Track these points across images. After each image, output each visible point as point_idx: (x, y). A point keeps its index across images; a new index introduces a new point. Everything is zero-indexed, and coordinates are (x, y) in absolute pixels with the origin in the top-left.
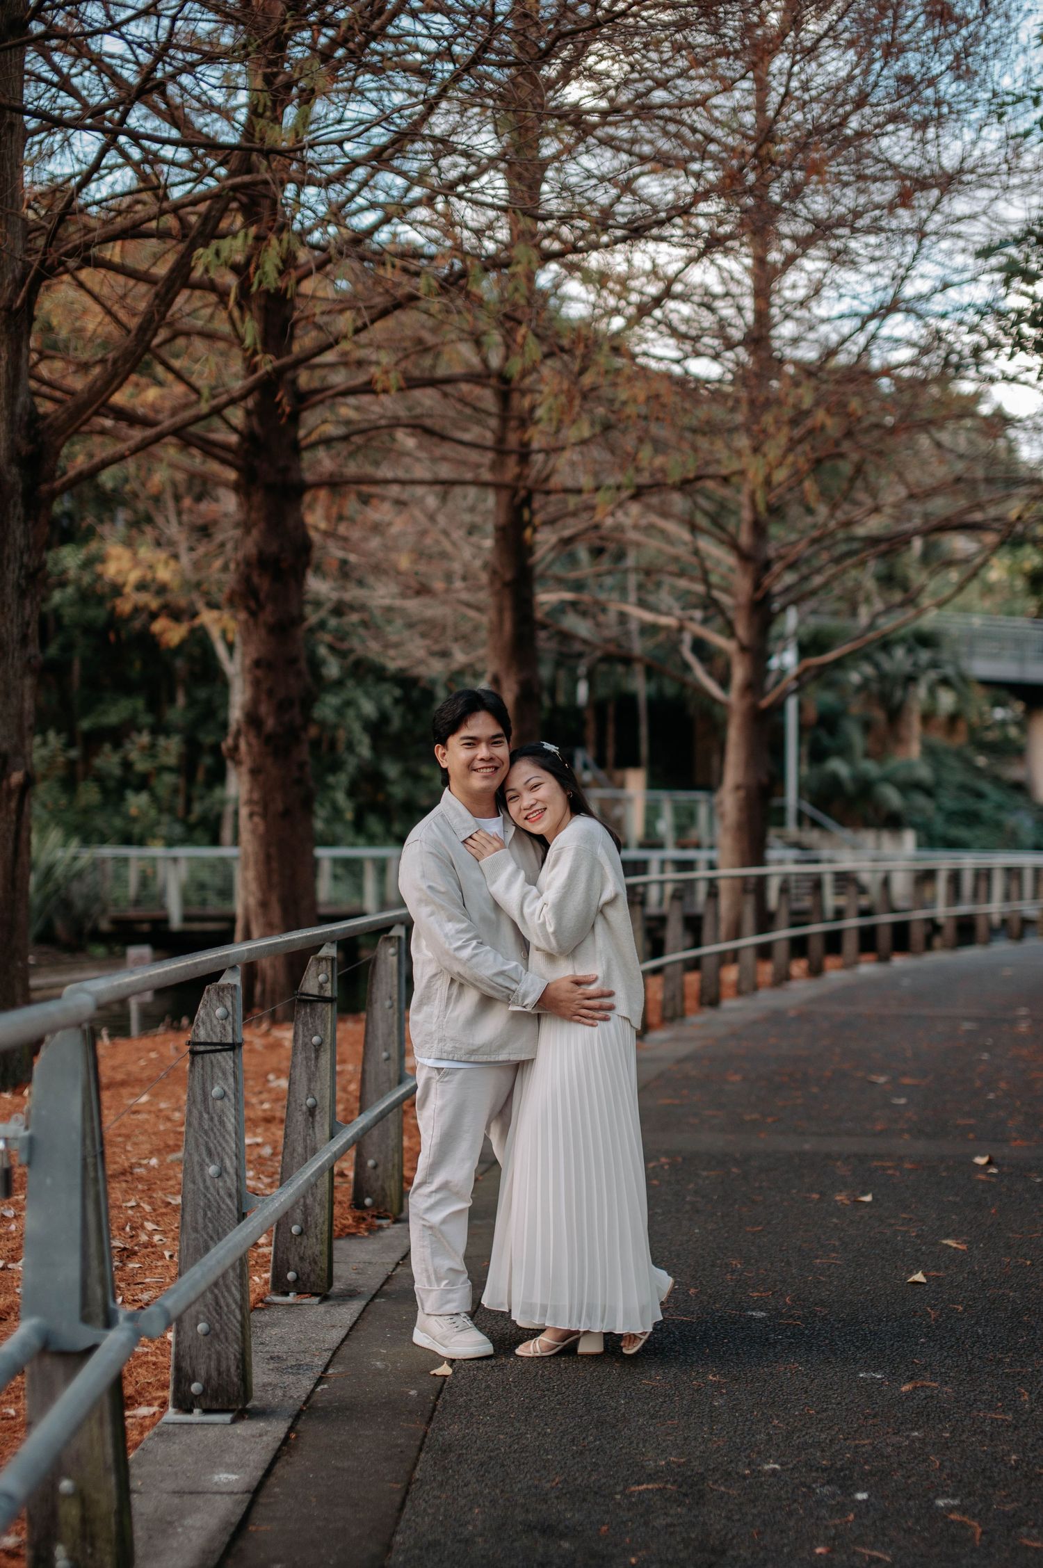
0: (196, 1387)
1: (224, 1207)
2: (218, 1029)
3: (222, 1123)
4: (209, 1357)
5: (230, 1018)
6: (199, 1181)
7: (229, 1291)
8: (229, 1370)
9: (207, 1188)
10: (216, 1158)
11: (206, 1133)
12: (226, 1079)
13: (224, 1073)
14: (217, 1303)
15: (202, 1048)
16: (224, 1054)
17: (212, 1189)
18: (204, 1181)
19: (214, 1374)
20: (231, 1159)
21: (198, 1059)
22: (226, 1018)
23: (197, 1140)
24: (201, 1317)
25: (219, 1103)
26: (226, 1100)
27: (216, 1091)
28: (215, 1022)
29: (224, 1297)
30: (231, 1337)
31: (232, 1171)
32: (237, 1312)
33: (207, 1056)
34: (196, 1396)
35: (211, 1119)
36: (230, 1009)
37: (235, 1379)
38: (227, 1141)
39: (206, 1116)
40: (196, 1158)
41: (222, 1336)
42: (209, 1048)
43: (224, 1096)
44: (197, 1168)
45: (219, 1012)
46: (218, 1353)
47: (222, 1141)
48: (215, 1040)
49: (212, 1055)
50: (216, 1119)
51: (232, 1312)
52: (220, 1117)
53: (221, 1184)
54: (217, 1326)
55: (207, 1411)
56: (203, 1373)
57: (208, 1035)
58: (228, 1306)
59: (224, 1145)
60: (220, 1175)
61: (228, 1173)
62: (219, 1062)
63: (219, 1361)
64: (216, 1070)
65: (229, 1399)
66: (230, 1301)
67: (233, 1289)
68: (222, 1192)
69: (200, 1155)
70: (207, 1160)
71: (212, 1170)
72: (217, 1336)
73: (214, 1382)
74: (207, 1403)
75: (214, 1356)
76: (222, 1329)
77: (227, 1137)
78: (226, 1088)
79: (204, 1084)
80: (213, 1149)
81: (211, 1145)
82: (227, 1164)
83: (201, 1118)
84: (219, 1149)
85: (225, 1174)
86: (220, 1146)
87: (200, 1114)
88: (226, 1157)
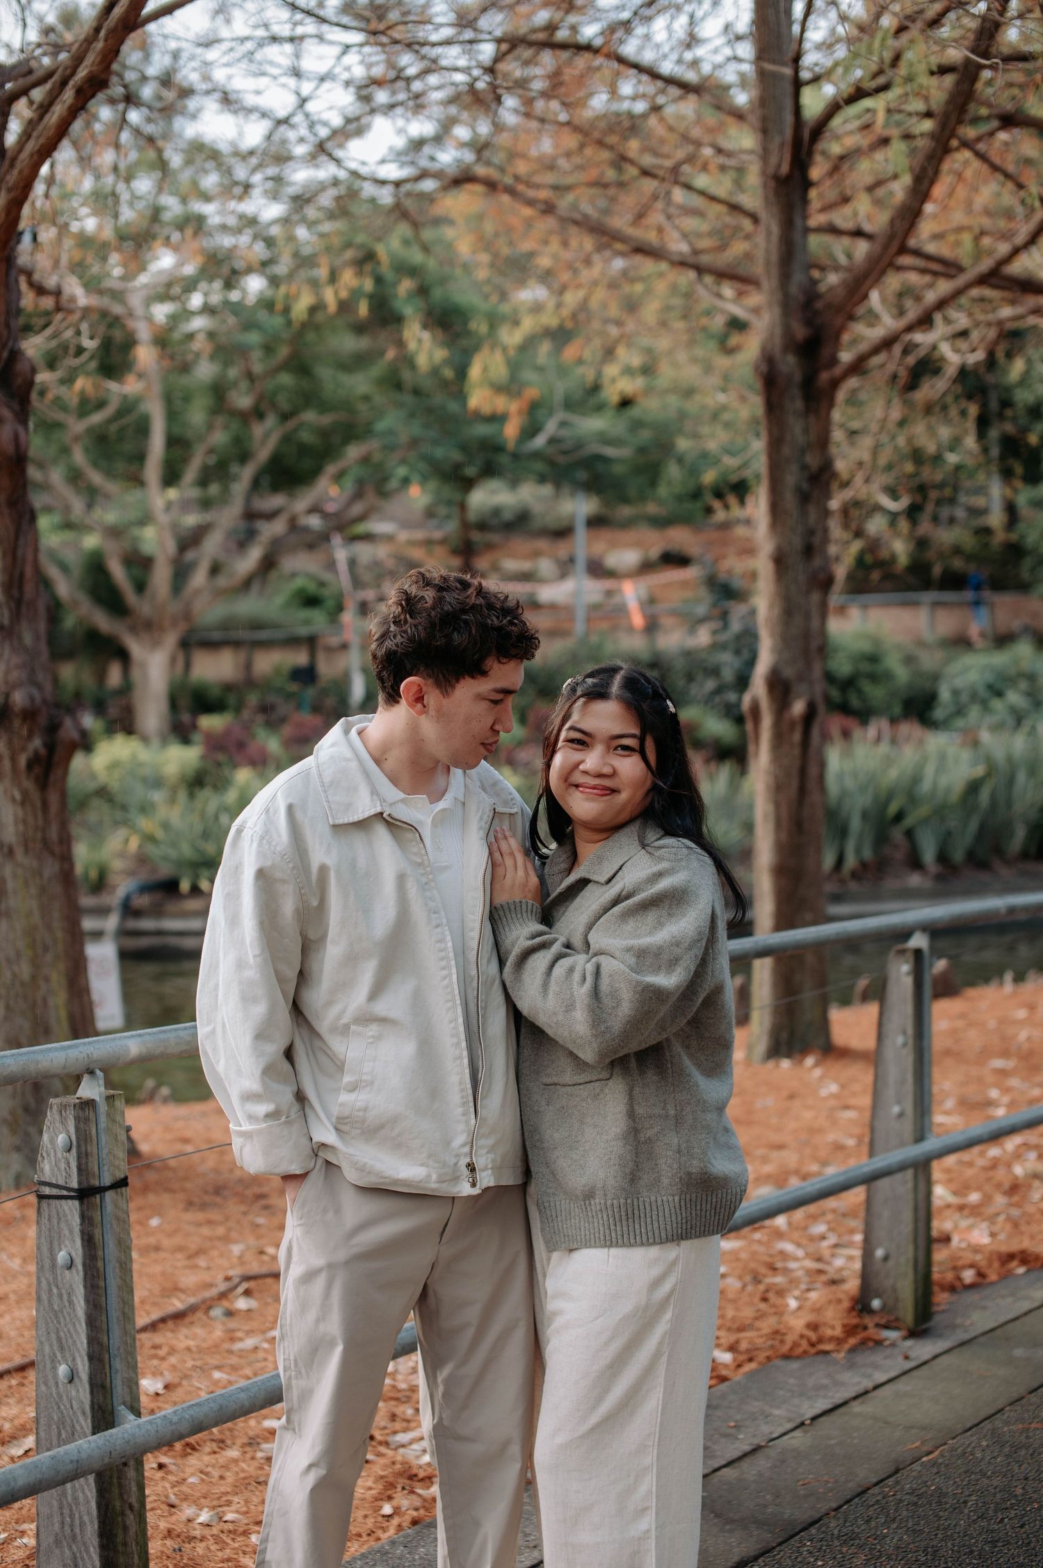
1: (78, 1427)
2: (63, 1166)
3: (71, 1302)
5: (74, 1151)
6: (51, 1383)
7: (87, 1552)
9: (60, 1396)
10: (68, 1355)
11: (56, 1316)
12: (73, 1240)
13: (71, 1232)
15: (47, 1191)
16: (70, 1202)
18: (57, 1384)
20: (83, 1361)
21: (44, 1203)
22: (69, 1150)
23: (47, 1324)
25: (66, 1274)
26: (74, 1270)
27: (62, 1256)
28: (59, 1155)
31: (84, 1377)
33: (54, 1202)
35: (61, 1296)
36: (74, 1137)
38: (76, 1331)
39: (55, 1290)
40: (47, 1349)
42: (55, 1192)
43: (70, 1265)
44: (48, 1366)
45: (61, 1139)
47: (72, 1331)
48: (61, 1182)
50: (65, 1297)
52: (69, 1296)
53: (74, 1393)
57: (54, 1173)
59: (74, 1336)
60: (72, 1381)
61: (81, 1380)
62: (65, 1215)
64: (63, 1225)
68: (75, 1405)
69: (51, 1346)
70: (59, 1355)
71: (63, 1370)
77: (77, 1326)
78: (73, 1254)
79: (51, 1243)
80: (64, 1341)
81: (62, 1334)
82: (80, 1367)
83: (50, 1290)
84: (70, 1341)
85: (76, 1379)
86: (71, 1337)
87: (49, 1284)
88: (77, 1354)
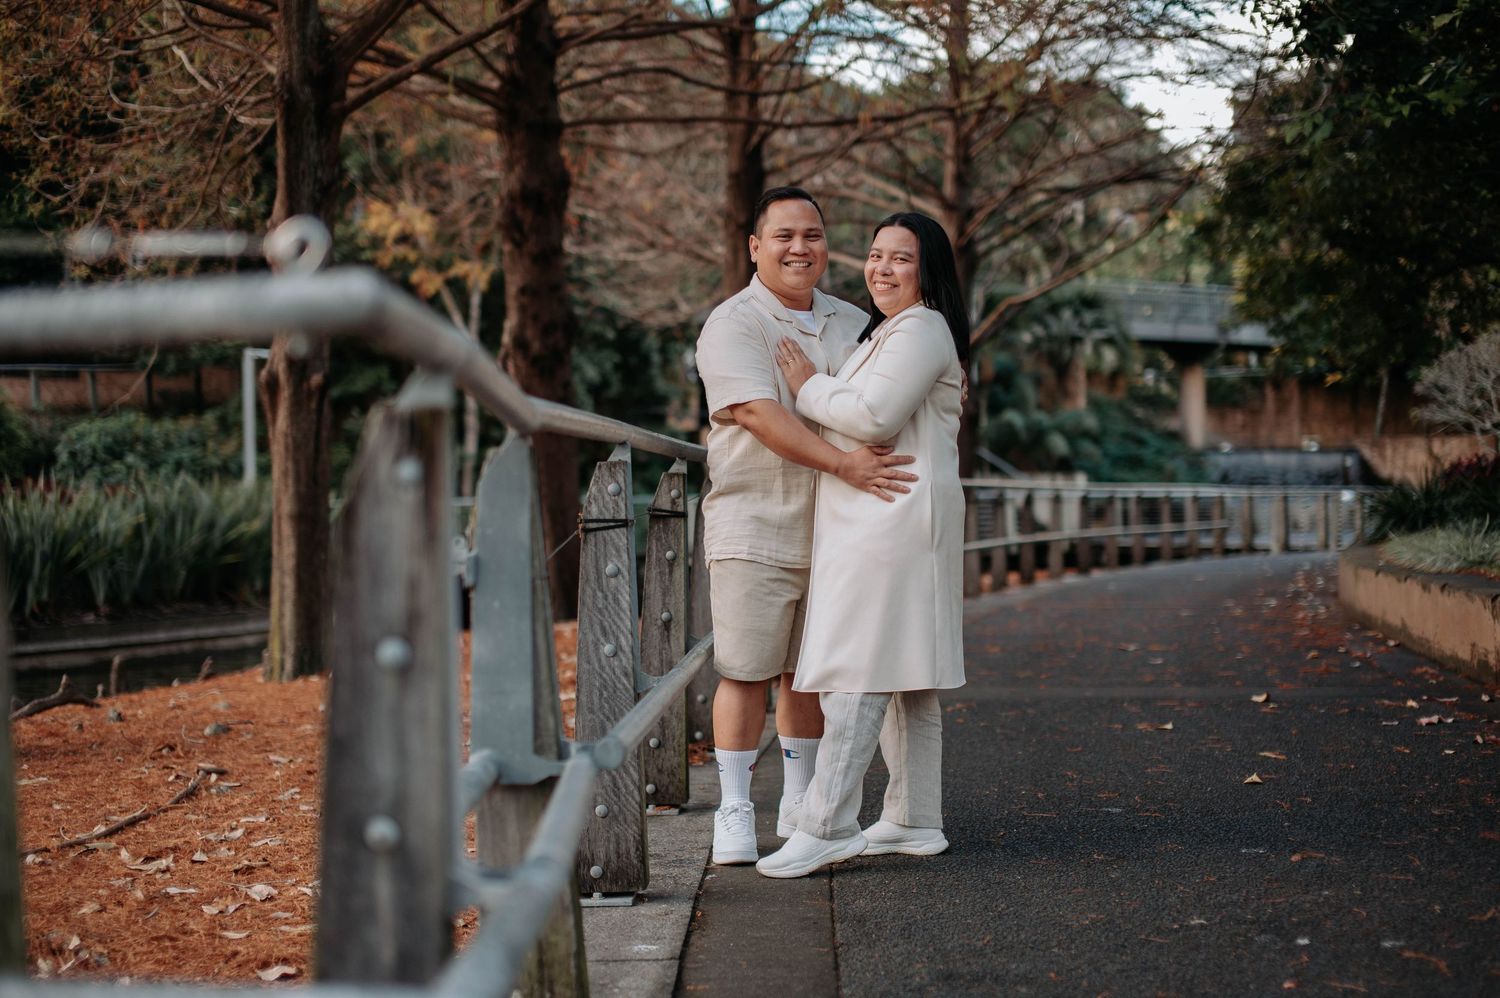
0: (595, 871)
1: (619, 685)
2: (611, 506)
3: (617, 601)
4: (608, 840)
5: (623, 494)
6: (594, 658)
7: (626, 771)
8: (628, 853)
9: (602, 668)
10: (611, 637)
11: (600, 611)
12: (620, 556)
13: (618, 551)
14: (615, 785)
15: (594, 526)
16: (617, 530)
17: (607, 669)
18: (600, 660)
19: (613, 857)
20: (626, 638)
21: (590, 536)
22: (619, 494)
23: (591, 620)
24: (599, 799)
25: (613, 580)
26: (621, 576)
27: (610, 568)
28: (607, 498)
29: (622, 778)
30: (630, 818)
31: (627, 649)
32: (636, 793)
33: (599, 533)
34: (595, 880)
35: (606, 598)
36: (623, 485)
37: (635, 862)
38: (621, 619)
39: (600, 594)
40: (590, 637)
41: (621, 818)
42: (602, 525)
43: (617, 574)
44: (591, 648)
45: (612, 488)
46: (617, 835)
47: (617, 619)
48: (608, 517)
49: (605, 533)
50: (610, 597)
51: (631, 793)
52: (614, 595)
53: (616, 663)
54: (616, 808)
55: (606, 895)
56: (602, 856)
57: (601, 512)
58: (626, 786)
59: (619, 623)
60: (615, 654)
61: (624, 652)
62: (612, 539)
63: (618, 844)
64: (610, 547)
65: (629, 883)
66: (629, 782)
67: (631, 770)
68: (618, 671)
69: (594, 634)
70: (602, 639)
71: (608, 648)
72: (615, 817)
73: (613, 865)
74: (606, 887)
75: (613, 839)
76: (620, 810)
77: (622, 615)
78: (620, 565)
79: (597, 562)
80: (608, 628)
81: (606, 624)
82: (623, 642)
83: (595, 596)
84: (614, 627)
85: (620, 653)
86: (615, 624)
87: (594, 592)
88: (621, 636)
